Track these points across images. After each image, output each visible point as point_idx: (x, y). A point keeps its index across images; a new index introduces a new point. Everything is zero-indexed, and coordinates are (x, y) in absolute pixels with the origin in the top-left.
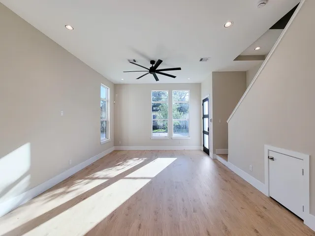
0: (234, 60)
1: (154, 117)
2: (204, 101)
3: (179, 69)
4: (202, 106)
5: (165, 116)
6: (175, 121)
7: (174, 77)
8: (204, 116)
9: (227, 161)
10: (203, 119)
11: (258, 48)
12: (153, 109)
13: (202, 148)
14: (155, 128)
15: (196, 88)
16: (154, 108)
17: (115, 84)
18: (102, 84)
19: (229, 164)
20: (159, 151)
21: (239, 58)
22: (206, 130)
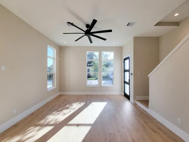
0: (155, 26)
1: (89, 70)
2: (125, 59)
3: (111, 31)
4: (123, 63)
5: (96, 70)
6: (104, 74)
7: (105, 39)
8: (125, 71)
9: (148, 108)
10: (124, 72)
11: (177, 15)
12: (87, 65)
13: (123, 94)
14: (89, 77)
15: (119, 50)
16: (89, 65)
17: (60, 47)
18: (48, 45)
19: (150, 111)
20: (92, 95)
21: (159, 24)
22: (127, 81)
